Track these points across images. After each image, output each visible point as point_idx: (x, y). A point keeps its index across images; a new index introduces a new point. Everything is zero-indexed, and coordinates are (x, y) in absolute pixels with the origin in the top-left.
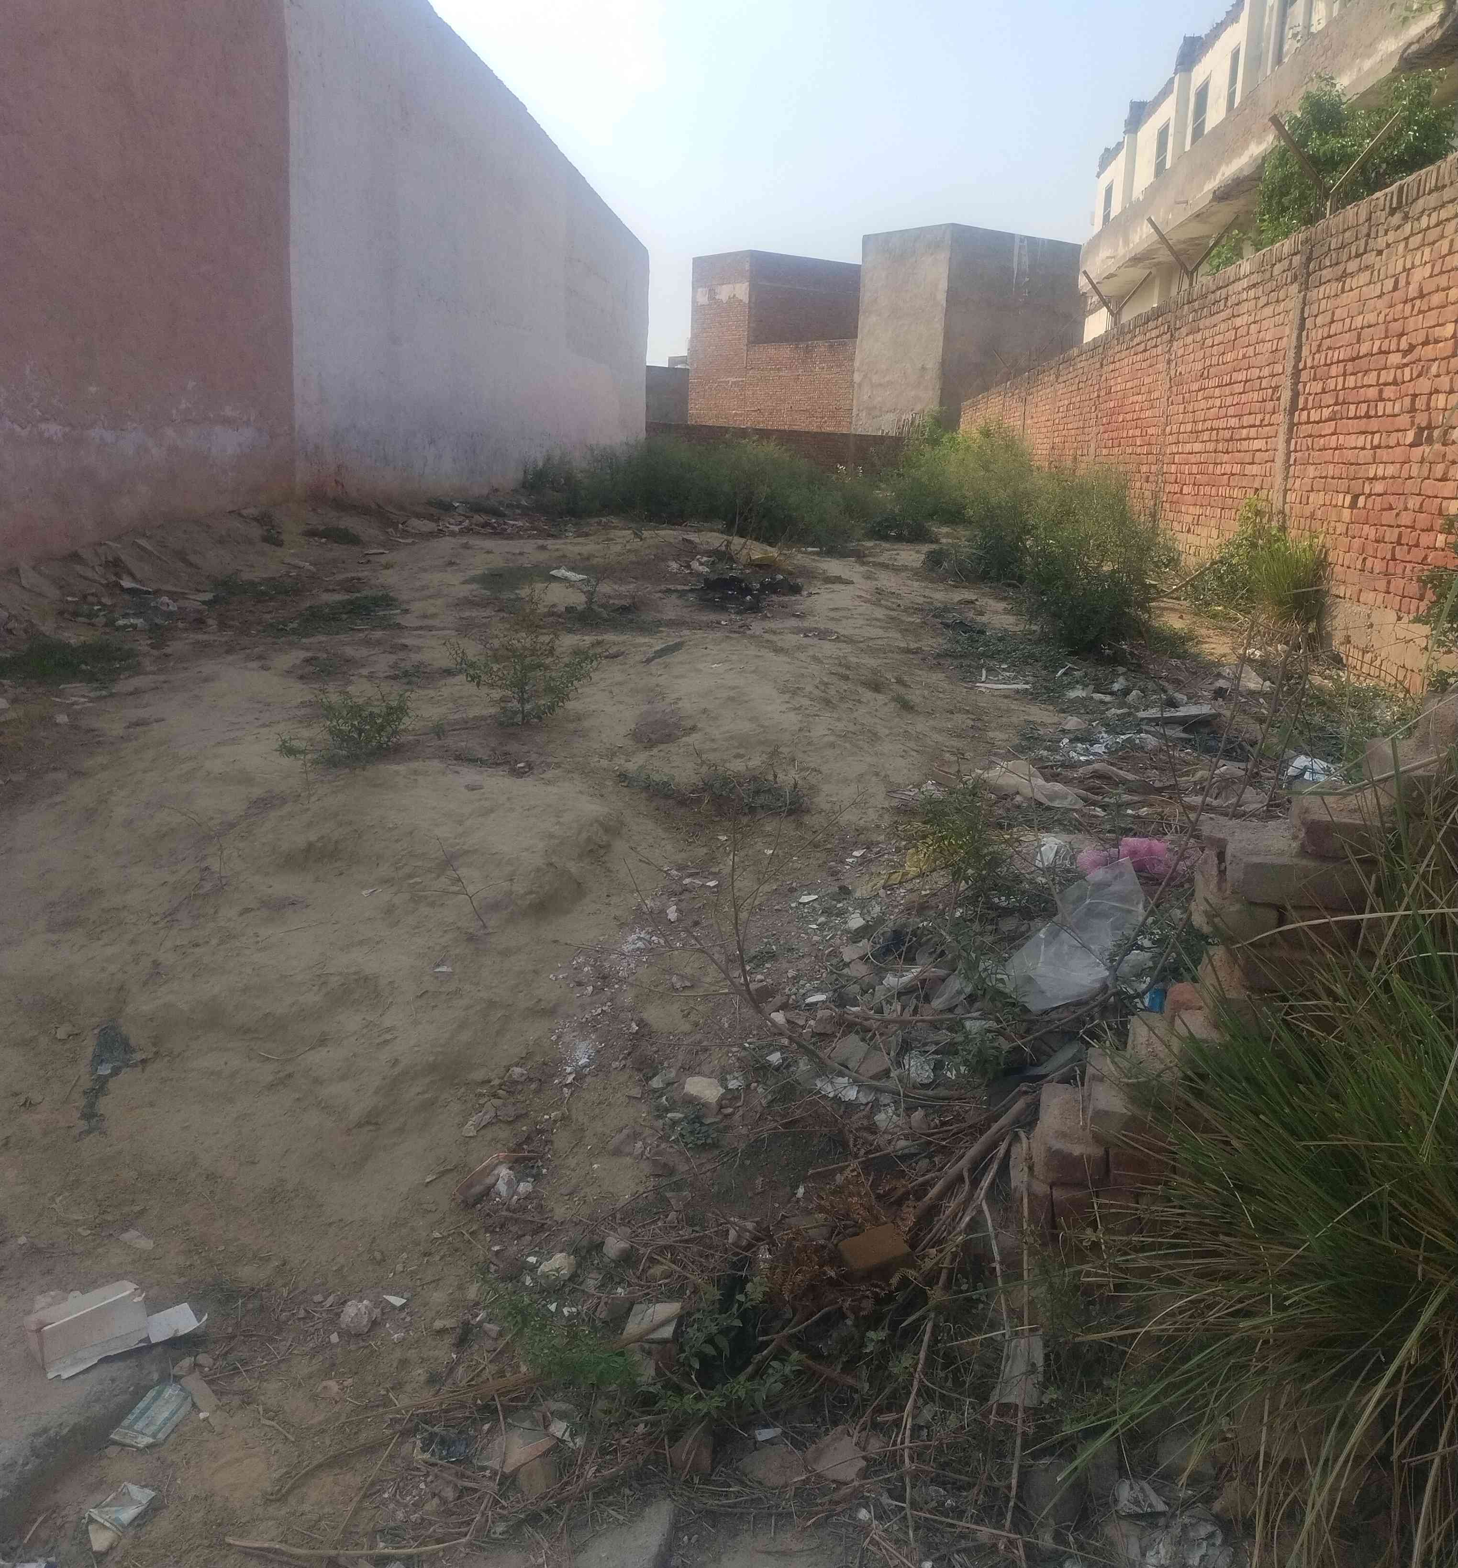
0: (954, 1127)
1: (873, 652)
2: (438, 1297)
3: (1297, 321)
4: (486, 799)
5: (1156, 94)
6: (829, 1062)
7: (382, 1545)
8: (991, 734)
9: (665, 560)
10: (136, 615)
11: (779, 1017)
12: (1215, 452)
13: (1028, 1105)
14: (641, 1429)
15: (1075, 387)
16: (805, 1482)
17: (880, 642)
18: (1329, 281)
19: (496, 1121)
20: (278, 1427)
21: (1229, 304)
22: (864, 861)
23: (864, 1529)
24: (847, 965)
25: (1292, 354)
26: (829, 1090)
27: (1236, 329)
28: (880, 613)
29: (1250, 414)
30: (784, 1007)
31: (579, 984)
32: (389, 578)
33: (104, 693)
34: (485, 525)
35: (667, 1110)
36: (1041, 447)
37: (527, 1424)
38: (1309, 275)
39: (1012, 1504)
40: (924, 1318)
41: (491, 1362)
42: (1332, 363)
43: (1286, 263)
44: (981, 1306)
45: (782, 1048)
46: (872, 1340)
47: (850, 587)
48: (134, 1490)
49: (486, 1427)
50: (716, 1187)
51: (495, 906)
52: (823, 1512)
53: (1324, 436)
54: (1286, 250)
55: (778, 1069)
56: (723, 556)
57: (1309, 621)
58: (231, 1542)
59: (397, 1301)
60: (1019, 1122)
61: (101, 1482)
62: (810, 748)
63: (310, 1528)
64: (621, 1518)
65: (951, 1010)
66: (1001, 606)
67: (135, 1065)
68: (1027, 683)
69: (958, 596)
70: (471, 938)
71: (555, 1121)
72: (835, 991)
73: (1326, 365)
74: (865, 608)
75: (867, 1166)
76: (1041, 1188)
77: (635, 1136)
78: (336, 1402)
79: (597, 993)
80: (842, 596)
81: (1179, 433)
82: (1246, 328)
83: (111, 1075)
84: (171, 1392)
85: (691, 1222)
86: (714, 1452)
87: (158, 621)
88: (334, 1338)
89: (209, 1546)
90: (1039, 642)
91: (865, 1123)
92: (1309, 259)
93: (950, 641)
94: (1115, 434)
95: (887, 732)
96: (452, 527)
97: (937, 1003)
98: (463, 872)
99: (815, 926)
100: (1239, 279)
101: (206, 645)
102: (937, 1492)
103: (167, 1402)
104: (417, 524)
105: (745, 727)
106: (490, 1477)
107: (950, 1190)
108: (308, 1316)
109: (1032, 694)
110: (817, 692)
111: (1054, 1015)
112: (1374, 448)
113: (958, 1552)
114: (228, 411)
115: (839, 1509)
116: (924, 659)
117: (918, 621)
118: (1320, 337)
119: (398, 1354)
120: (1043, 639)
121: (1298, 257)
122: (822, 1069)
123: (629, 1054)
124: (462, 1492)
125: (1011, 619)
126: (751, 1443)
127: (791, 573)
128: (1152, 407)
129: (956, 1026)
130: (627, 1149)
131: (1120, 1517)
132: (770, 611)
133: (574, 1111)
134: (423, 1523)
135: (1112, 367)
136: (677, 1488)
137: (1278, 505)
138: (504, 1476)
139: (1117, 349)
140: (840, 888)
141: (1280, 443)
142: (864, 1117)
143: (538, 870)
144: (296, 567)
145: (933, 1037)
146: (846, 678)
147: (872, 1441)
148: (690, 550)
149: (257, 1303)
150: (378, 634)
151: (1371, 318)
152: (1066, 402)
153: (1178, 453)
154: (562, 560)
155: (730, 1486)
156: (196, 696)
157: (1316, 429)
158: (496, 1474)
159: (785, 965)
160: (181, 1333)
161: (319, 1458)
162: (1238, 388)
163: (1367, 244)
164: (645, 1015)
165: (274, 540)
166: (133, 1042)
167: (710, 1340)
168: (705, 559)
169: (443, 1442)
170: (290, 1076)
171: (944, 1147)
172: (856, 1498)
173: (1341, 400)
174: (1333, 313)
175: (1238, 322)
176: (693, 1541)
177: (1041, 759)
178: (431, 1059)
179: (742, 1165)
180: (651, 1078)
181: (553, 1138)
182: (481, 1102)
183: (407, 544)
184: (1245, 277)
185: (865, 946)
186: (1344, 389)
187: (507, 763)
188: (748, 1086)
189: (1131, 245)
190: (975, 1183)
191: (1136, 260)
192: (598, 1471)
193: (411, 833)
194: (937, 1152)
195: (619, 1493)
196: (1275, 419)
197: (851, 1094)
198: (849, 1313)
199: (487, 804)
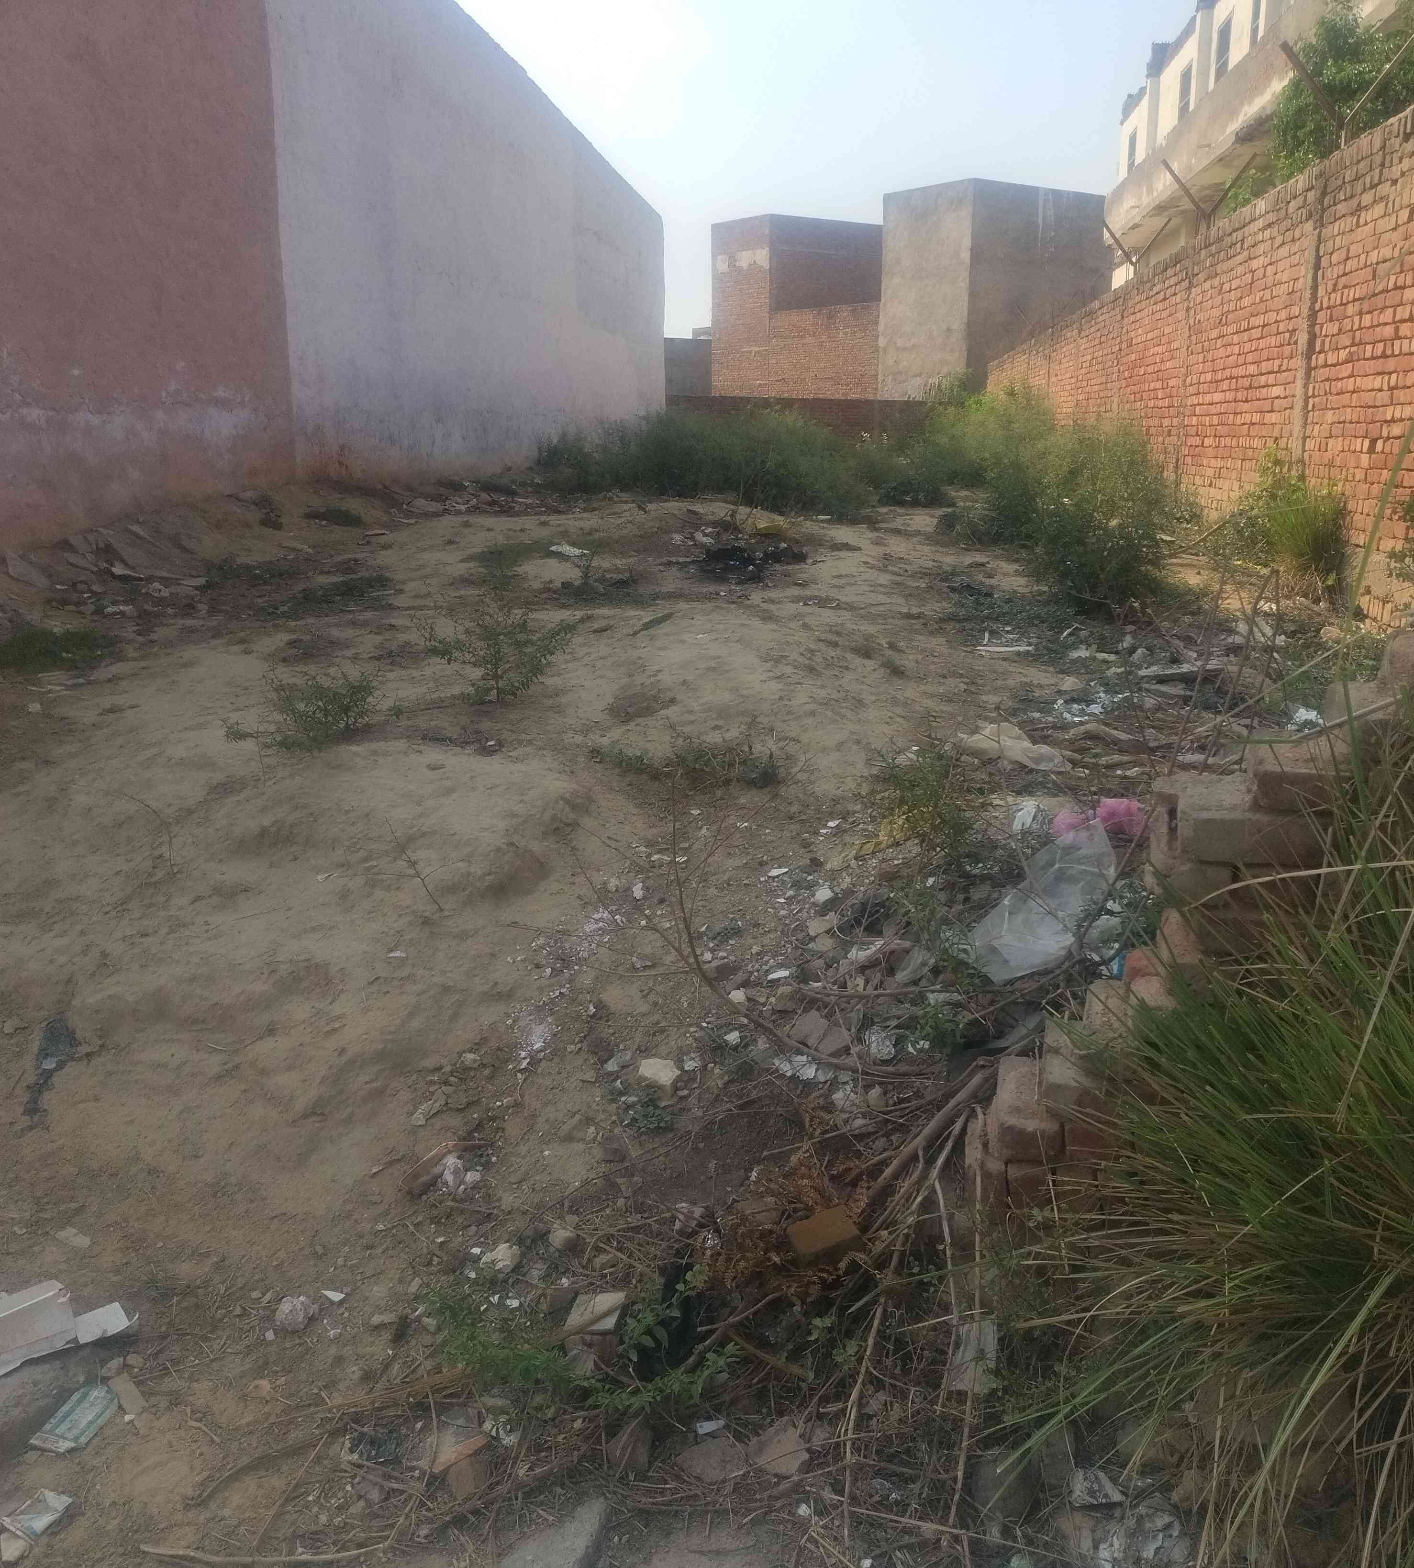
0: (914, 1103)
1: (872, 618)
2: (378, 1291)
3: (1312, 260)
4: (448, 778)
5: (1179, 33)
6: (787, 1040)
7: (300, 1550)
8: (984, 698)
9: (669, 532)
10: (125, 602)
11: (738, 996)
12: (1235, 401)
13: (986, 1080)
14: (578, 1424)
15: (1097, 341)
16: (745, 1476)
17: (882, 608)
18: (1344, 216)
19: (446, 1108)
20: (204, 1428)
21: (1245, 246)
22: (838, 831)
23: (802, 1525)
24: (813, 939)
25: (1308, 294)
26: (786, 1068)
27: (1253, 272)
28: (884, 579)
29: (1268, 360)
30: (745, 984)
31: (538, 966)
32: (385, 558)
33: (81, 681)
34: (493, 503)
35: (622, 1094)
36: (1065, 405)
37: (461, 1422)
38: (1324, 210)
39: (957, 1497)
40: (875, 1301)
41: (427, 1358)
42: (1348, 302)
43: (1300, 199)
44: (932, 1289)
45: (741, 1027)
46: (817, 1327)
47: (857, 553)
48: (50, 1496)
49: (419, 1425)
50: (668, 1172)
51: (451, 889)
52: (761, 1508)
53: (1342, 379)
54: (1301, 186)
55: (735, 1048)
56: (727, 526)
57: (1328, 572)
58: (146, 1549)
59: (336, 1296)
60: (976, 1097)
61: (17, 1489)
62: (790, 717)
63: (227, 1535)
64: (551, 1518)
65: (915, 983)
66: (1012, 567)
67: (80, 1059)
68: (1030, 645)
69: (968, 559)
70: (426, 922)
71: (508, 1107)
72: (799, 966)
73: (1342, 304)
74: (871, 574)
75: (822, 1147)
76: (995, 1166)
77: (589, 1121)
78: (267, 1402)
79: (557, 975)
80: (848, 563)
81: (1199, 383)
82: (1262, 270)
83: (56, 1069)
84: (97, 1393)
85: (640, 1208)
86: (653, 1447)
87: (148, 607)
88: (270, 1335)
89: (123, 1554)
90: (1048, 603)
91: (821, 1101)
92: (1324, 194)
93: (955, 605)
94: (1136, 388)
95: (874, 698)
96: (458, 507)
97: (901, 976)
98: (421, 855)
99: (783, 900)
100: (1255, 219)
101: (192, 631)
102: (882, 1485)
103: (92, 1405)
104: (420, 502)
105: (724, 697)
106: (419, 1478)
107: (904, 1169)
108: (244, 1314)
109: (1033, 655)
110: (801, 660)
111: (1017, 985)
112: (1391, 389)
113: (900, 1548)
114: (221, 392)
115: (778, 1504)
116: (925, 624)
117: (924, 585)
118: (1335, 276)
119: (333, 1351)
120: (1053, 600)
121: (1313, 192)
122: (781, 1048)
123: (585, 1036)
124: (389, 1494)
125: (1022, 581)
126: (691, 1436)
127: (797, 542)
128: (1172, 358)
129: (920, 999)
130: (580, 1135)
131: (1074, 1509)
132: (773, 581)
133: (527, 1097)
134: (345, 1527)
135: (1132, 318)
136: (611, 1485)
137: (1297, 453)
138: (433, 1477)
139: (1137, 299)
140: (811, 860)
141: (1298, 389)
142: (821, 1096)
143: (498, 850)
144: (294, 550)
145: (895, 1011)
146: (836, 645)
147: (818, 1431)
148: (694, 522)
149: (193, 1300)
150: (368, 615)
151: (1386, 252)
152: (1089, 357)
153: (1199, 404)
154: (565, 536)
155: (666, 1483)
156: (174, 682)
157: (1333, 372)
158: (424, 1474)
159: (750, 941)
160: (110, 1334)
161: (245, 1460)
162: (1256, 333)
163: (1381, 174)
164: (604, 997)
165: (272, 522)
166: (79, 1035)
167: (649, 1332)
168: (710, 530)
169: (372, 1443)
170: (237, 1067)
171: (902, 1125)
172: (798, 1493)
173: (1357, 340)
174: (1348, 250)
175: (1255, 264)
176: (623, 1541)
177: (1032, 721)
178: (381, 1046)
179: (695, 1149)
180: (606, 1061)
181: (506, 1125)
182: (431, 1089)
183: (410, 524)
184: (1261, 216)
185: (832, 919)
186: (1360, 329)
187: (478, 741)
188: (705, 1067)
189: (1155, 194)
190: (930, 1162)
191: (1160, 208)
192: (531, 1469)
193: (368, 815)
194: (895, 1130)
195: (550, 1492)
196: (1293, 363)
197: (809, 1073)
198: (795, 1299)
199: (449, 783)
